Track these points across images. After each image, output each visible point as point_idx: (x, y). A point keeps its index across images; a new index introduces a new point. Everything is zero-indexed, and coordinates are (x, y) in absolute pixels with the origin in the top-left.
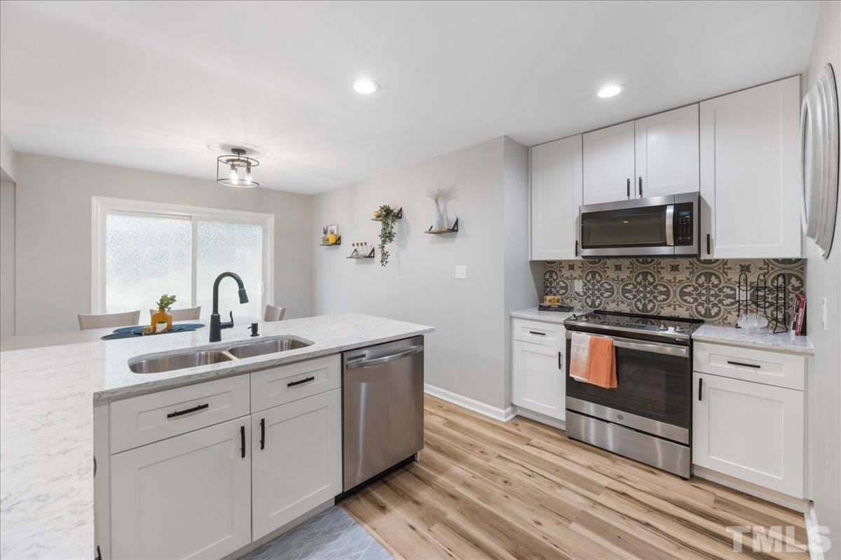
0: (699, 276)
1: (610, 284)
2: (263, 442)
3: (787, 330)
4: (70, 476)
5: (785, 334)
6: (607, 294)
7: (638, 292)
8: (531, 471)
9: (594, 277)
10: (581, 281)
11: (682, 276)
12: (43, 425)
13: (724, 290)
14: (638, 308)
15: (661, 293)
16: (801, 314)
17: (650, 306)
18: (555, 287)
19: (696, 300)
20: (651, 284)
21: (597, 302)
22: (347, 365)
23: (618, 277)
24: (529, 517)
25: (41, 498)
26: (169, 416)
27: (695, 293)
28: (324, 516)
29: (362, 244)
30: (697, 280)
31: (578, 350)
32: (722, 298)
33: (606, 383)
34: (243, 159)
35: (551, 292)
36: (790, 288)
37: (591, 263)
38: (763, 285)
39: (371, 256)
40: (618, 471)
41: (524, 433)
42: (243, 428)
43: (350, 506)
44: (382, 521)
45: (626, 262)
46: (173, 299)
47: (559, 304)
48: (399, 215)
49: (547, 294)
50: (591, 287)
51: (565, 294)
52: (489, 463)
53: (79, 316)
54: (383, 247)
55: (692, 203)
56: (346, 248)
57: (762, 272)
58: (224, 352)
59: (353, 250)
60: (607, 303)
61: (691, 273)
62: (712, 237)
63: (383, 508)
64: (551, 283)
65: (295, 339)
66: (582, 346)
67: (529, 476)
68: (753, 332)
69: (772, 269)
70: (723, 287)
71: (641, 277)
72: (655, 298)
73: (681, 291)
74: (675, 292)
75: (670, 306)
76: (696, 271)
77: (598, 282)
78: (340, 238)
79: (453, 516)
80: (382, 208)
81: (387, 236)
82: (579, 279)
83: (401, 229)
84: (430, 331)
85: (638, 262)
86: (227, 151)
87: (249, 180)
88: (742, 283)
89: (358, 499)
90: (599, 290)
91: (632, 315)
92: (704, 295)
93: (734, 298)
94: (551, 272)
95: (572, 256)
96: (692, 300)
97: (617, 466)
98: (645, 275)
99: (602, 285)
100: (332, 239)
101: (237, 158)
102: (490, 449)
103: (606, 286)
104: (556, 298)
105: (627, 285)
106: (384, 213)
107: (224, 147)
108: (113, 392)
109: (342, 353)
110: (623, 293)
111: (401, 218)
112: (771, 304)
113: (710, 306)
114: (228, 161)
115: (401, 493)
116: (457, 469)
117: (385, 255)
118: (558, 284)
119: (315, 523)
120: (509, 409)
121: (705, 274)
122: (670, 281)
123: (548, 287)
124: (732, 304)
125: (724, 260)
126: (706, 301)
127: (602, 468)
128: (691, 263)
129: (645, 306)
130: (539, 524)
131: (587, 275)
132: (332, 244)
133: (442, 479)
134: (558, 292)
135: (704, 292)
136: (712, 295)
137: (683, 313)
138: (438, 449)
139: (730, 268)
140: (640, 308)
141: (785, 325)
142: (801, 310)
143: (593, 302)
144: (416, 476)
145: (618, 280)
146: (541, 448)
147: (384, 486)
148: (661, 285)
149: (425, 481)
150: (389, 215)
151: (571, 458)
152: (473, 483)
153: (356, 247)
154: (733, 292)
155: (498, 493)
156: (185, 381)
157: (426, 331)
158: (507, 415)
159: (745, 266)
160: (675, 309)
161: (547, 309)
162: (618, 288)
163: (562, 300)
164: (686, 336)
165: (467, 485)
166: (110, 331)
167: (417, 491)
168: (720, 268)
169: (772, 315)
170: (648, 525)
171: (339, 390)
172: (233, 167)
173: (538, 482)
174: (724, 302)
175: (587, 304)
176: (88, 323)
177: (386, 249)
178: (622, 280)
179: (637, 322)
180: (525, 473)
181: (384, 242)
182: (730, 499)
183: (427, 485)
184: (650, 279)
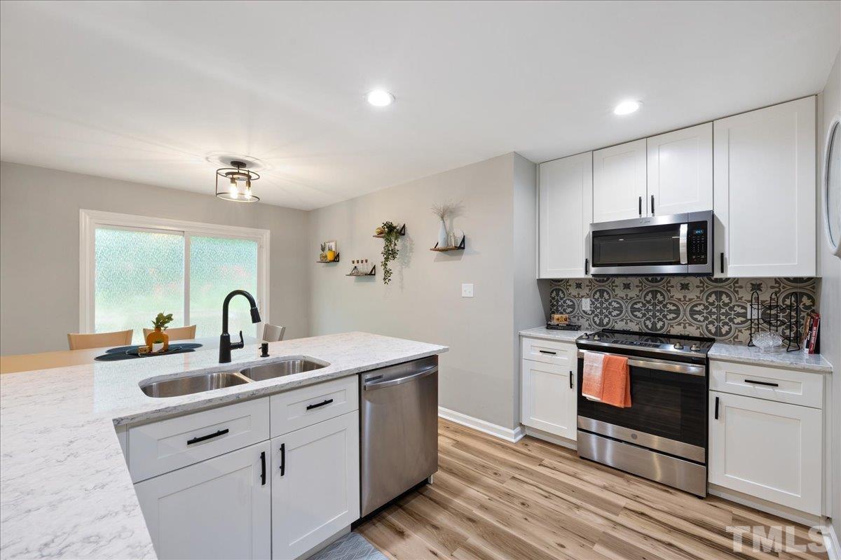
0: (710, 295)
1: (618, 303)
2: (283, 468)
3: (799, 349)
4: (116, 513)
5: (797, 352)
6: (615, 313)
7: (648, 310)
8: (546, 491)
9: (602, 296)
10: (588, 300)
11: (693, 294)
12: (69, 456)
13: (735, 309)
14: (647, 327)
15: (670, 311)
16: (814, 333)
17: (659, 325)
18: (562, 306)
19: (706, 318)
20: (660, 302)
21: (606, 321)
22: (365, 387)
23: (627, 295)
24: (552, 540)
25: (92, 540)
26: (190, 443)
27: (705, 311)
28: (341, 543)
29: (362, 262)
30: (707, 299)
31: (591, 369)
32: (732, 316)
33: (621, 402)
34: (243, 172)
35: (557, 311)
36: (801, 306)
37: (600, 281)
38: (775, 304)
39: (372, 274)
40: (634, 490)
41: (535, 453)
42: (263, 454)
43: (366, 532)
44: (401, 546)
45: (635, 281)
46: (169, 318)
47: (567, 323)
48: (402, 232)
49: (553, 313)
50: (599, 305)
51: (572, 312)
52: (504, 485)
53: (69, 335)
54: (386, 265)
55: (706, 222)
56: (345, 266)
57: (774, 290)
58: (236, 374)
59: (353, 267)
60: (616, 322)
61: (701, 291)
62: (726, 256)
63: (401, 534)
64: (557, 301)
65: (307, 359)
66: (595, 365)
67: (546, 497)
68: (767, 350)
69: (784, 288)
70: (734, 306)
71: (650, 295)
72: (665, 316)
73: (691, 310)
74: (685, 310)
75: (680, 324)
76: (706, 289)
77: (606, 300)
78: (338, 255)
79: (474, 540)
80: (385, 225)
81: (390, 254)
82: (586, 298)
83: (404, 247)
84: (445, 350)
85: (648, 280)
86: (227, 164)
87: (248, 194)
88: (754, 301)
89: (374, 524)
90: (607, 308)
91: (640, 334)
92: (714, 313)
93: (746, 317)
94: (558, 291)
95: (581, 275)
96: (702, 319)
97: (632, 486)
98: (655, 293)
99: (610, 304)
100: (330, 256)
101: (237, 171)
102: (502, 469)
103: (615, 304)
104: (565, 316)
105: (636, 303)
106: (386, 229)
107: (223, 160)
108: (133, 418)
109: (360, 374)
110: (632, 312)
111: (404, 234)
112: (783, 323)
113: (721, 324)
114: (228, 174)
115: (418, 517)
116: (472, 491)
117: (388, 273)
118: (565, 302)
119: (334, 551)
120: (518, 429)
121: (715, 293)
122: (680, 299)
123: (555, 305)
124: (743, 322)
125: (735, 279)
126: (716, 320)
127: (618, 488)
128: (701, 282)
129: (654, 324)
130: (562, 546)
131: (595, 293)
132: (331, 261)
133: (458, 502)
134: (564, 310)
135: (714, 310)
136: (723, 314)
137: (693, 331)
138: (451, 472)
139: (741, 287)
140: (650, 327)
141: (797, 343)
142: (815, 328)
143: (601, 320)
144: (431, 499)
145: (626, 298)
146: (554, 469)
147: (400, 510)
148: (671, 303)
149: (441, 505)
150: (391, 232)
151: (585, 478)
152: (490, 506)
153: (356, 264)
154: (743, 311)
155: (518, 516)
156: (205, 406)
157: (440, 351)
158: (516, 435)
159: (756, 285)
160: (685, 327)
161: (556, 327)
162: (627, 307)
163: (569, 319)
164: (701, 355)
165: (483, 507)
166: (103, 352)
167: (433, 514)
168: (730, 287)
169: (784, 333)
170: (670, 545)
171: (357, 413)
172: (233, 180)
173: (555, 503)
174: (735, 320)
175: (595, 322)
176: (78, 343)
177: (389, 267)
178: (631, 298)
179: (647, 340)
180: (542, 495)
181: (387, 259)
182: (748, 517)
183: (445, 508)
184: (659, 297)
